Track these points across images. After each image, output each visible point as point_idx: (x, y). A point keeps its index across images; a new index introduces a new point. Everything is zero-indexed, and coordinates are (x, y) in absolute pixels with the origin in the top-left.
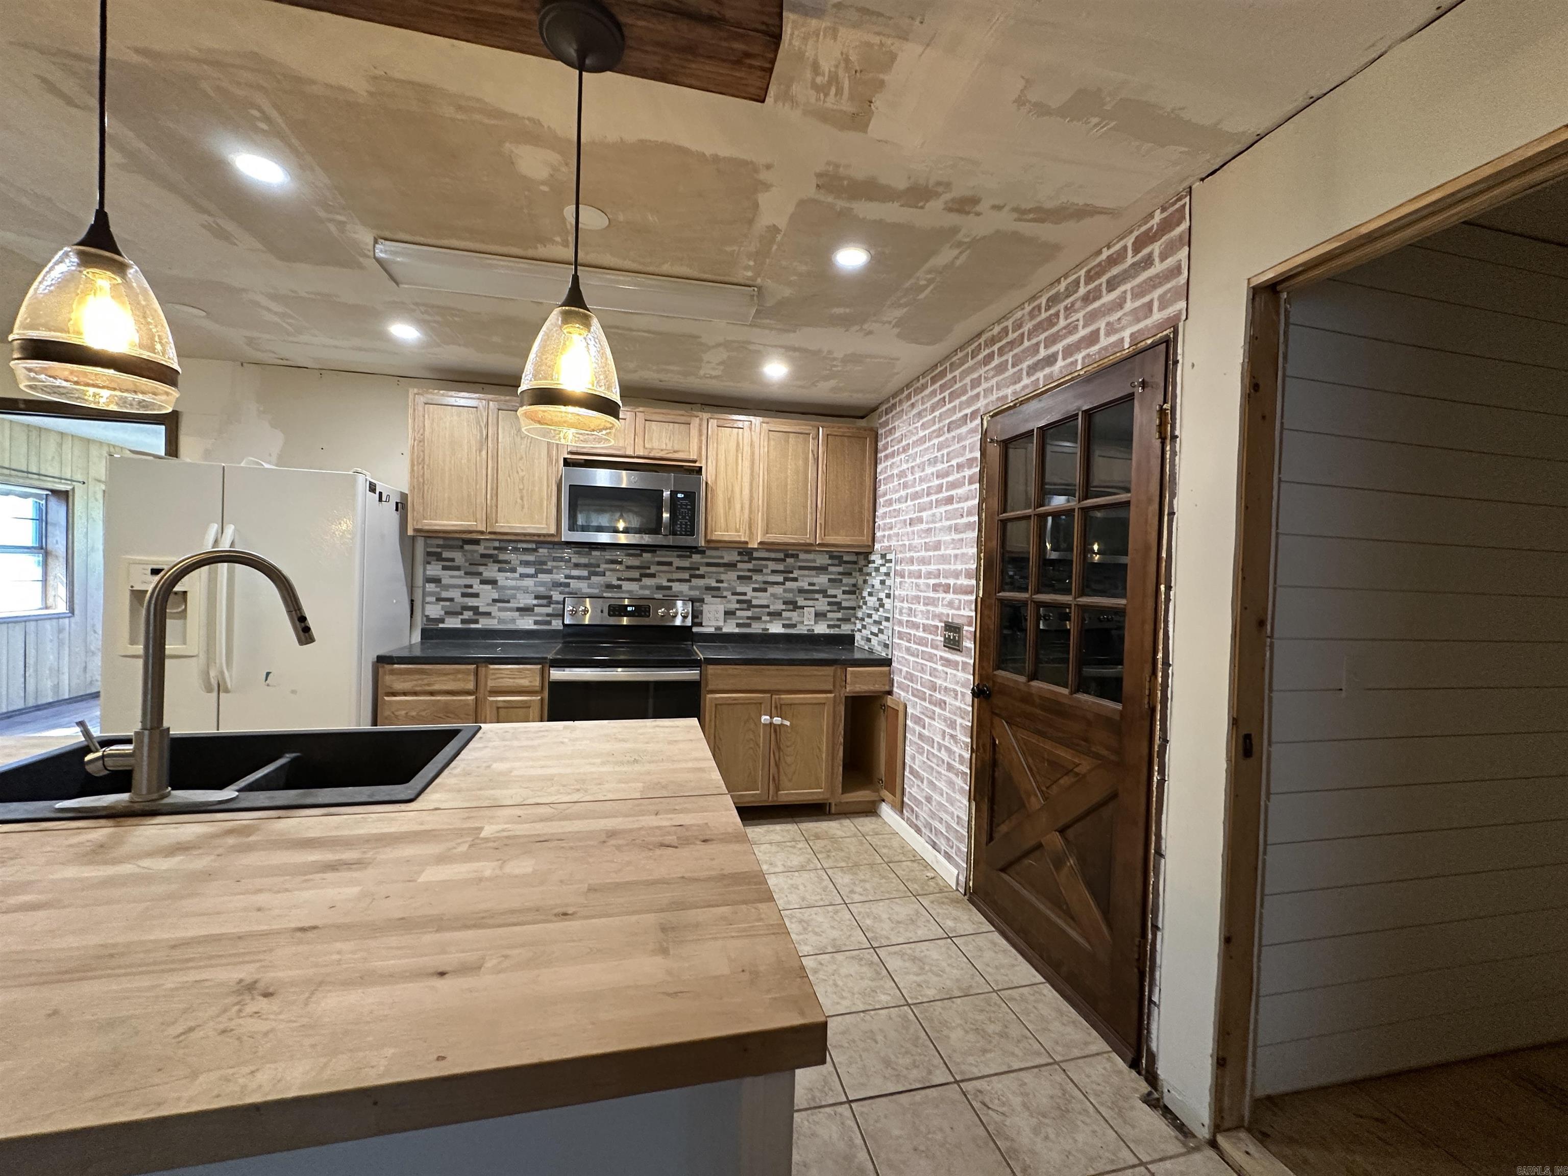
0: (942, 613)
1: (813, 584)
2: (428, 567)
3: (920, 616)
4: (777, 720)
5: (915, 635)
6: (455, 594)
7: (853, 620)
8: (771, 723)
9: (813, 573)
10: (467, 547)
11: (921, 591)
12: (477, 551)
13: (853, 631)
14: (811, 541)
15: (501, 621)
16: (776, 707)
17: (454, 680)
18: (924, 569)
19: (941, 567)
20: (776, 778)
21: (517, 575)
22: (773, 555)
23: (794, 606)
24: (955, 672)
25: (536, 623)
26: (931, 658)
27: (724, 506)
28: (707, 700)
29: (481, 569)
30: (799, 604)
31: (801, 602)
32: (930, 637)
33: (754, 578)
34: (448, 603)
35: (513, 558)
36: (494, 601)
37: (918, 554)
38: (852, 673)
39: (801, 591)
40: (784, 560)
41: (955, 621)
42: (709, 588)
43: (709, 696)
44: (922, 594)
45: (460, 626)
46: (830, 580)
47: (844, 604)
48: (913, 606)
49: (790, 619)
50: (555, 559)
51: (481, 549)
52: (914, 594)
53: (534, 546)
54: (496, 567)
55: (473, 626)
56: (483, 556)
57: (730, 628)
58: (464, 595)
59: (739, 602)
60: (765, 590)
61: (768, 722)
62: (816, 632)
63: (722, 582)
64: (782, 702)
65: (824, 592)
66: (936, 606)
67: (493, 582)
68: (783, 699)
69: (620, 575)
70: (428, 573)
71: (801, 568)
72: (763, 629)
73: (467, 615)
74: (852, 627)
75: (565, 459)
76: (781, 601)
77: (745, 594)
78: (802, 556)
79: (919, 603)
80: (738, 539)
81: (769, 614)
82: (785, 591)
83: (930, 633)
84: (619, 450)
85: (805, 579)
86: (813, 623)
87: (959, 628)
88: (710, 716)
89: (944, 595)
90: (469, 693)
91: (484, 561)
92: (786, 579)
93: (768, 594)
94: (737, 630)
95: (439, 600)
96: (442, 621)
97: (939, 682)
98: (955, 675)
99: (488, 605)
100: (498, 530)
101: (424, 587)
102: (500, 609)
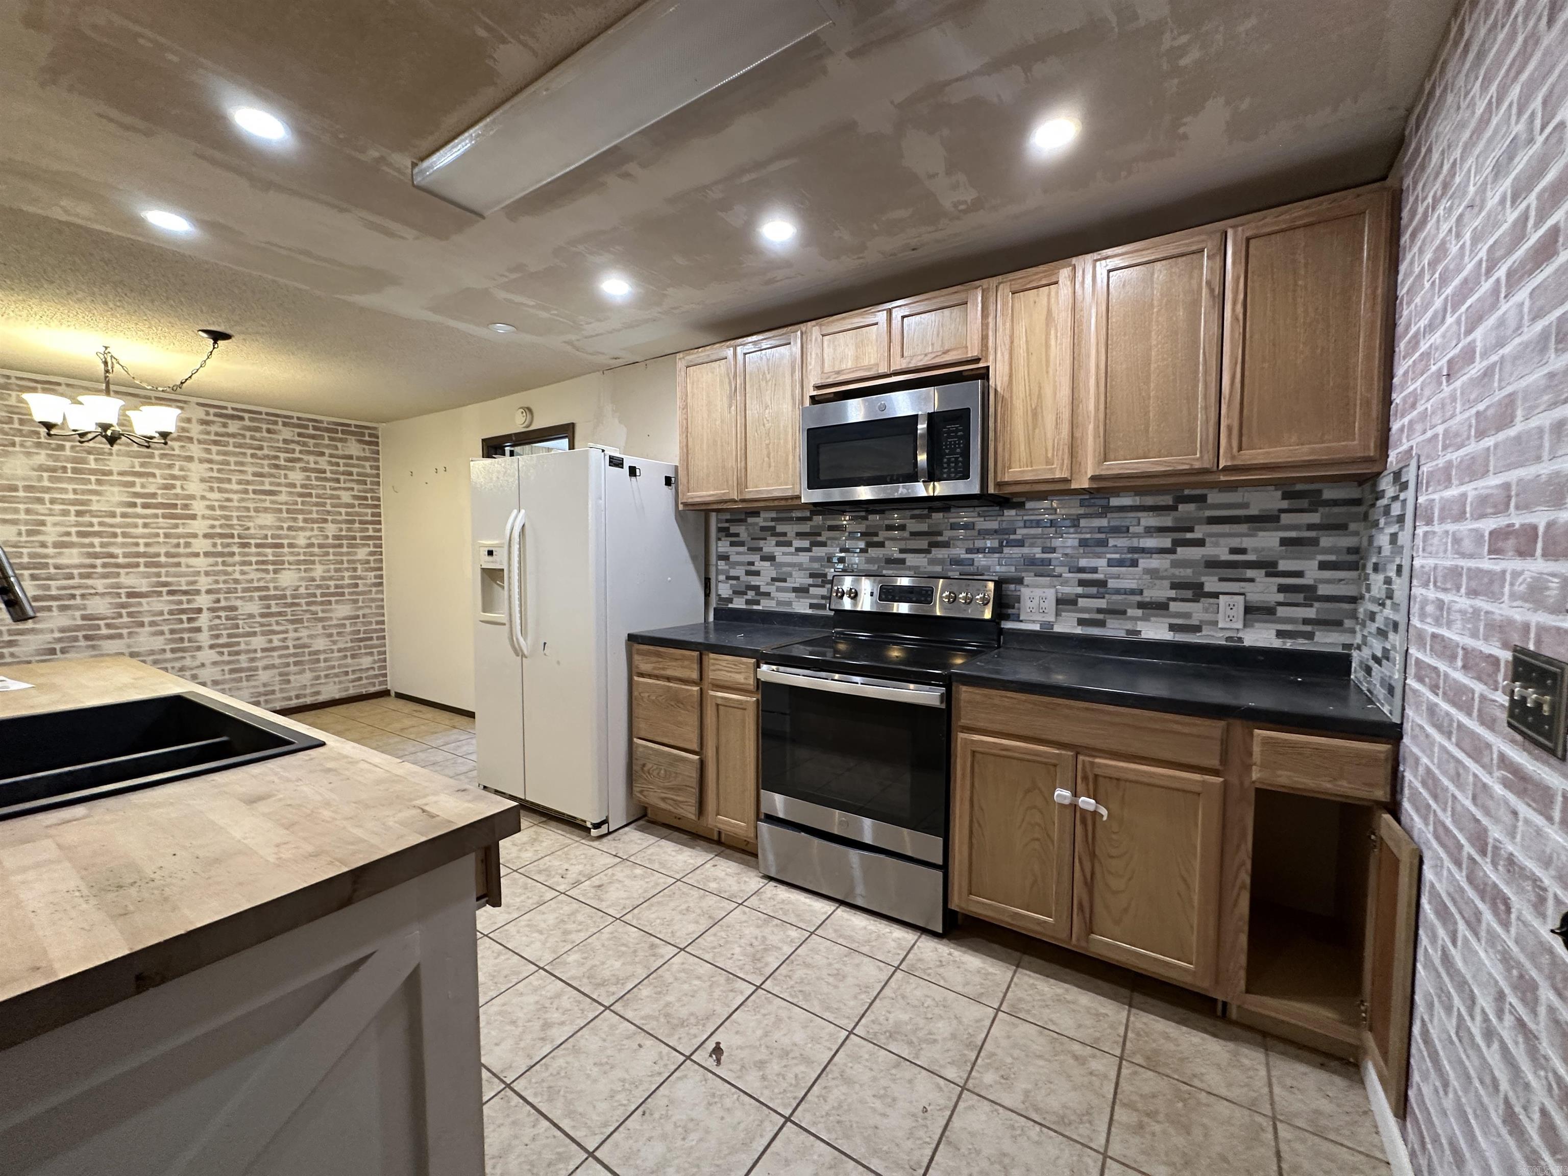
0: (1510, 622)
1: (1243, 551)
2: (720, 543)
3: (1458, 625)
4: (1087, 803)
5: (1446, 675)
6: (739, 572)
7: (1348, 623)
8: (1074, 807)
9: (1243, 528)
10: (750, 520)
11: (1463, 555)
12: (757, 524)
13: (1349, 646)
14: (1207, 463)
15: (779, 603)
16: (1085, 778)
17: (683, 667)
18: (1472, 490)
19: (1513, 476)
20: (1086, 905)
21: (792, 549)
22: (1149, 501)
23: (1197, 592)
24: (1539, 820)
25: (812, 606)
26: (1478, 750)
27: (1026, 423)
28: (959, 740)
29: (761, 543)
30: (1208, 588)
31: (1211, 584)
32: (1479, 688)
33: (1111, 542)
34: (734, 582)
35: (790, 529)
36: (773, 579)
37: (1462, 452)
38: (1266, 742)
39: (1213, 564)
40: (1175, 508)
41: (1547, 652)
42: (1031, 562)
43: (961, 735)
44: (1466, 563)
45: (744, 607)
46: (1284, 542)
47: (1323, 590)
48: (1446, 597)
49: (1187, 615)
50: (831, 528)
51: (760, 521)
52: (1448, 563)
53: (808, 514)
54: (772, 541)
55: (755, 607)
56: (763, 529)
57: (1067, 625)
58: (748, 573)
59: (1082, 583)
60: (1134, 563)
61: (1067, 802)
62: (1247, 643)
63: (1053, 550)
64: (1098, 771)
65: (1269, 567)
66: (1495, 597)
67: (771, 558)
68: (1100, 766)
69: (902, 544)
70: (720, 550)
71: (1212, 521)
72: (1129, 632)
73: (751, 595)
74: (1345, 639)
75: (812, 397)
76: (1167, 583)
77: (1094, 570)
78: (1214, 497)
79: (1458, 589)
80: (1049, 476)
81: (1141, 605)
82: (1175, 564)
83: (1479, 679)
84: (869, 369)
85: (1222, 541)
86: (1239, 625)
87: (1554, 676)
88: (964, 769)
89: (1517, 564)
90: (693, 683)
91: (763, 534)
92: (1177, 543)
93: (1139, 570)
94: (1079, 630)
95: (729, 578)
96: (730, 600)
97: (1495, 833)
98: (1539, 832)
99: (768, 584)
100: (748, 497)
101: (717, 565)
102: (779, 590)
